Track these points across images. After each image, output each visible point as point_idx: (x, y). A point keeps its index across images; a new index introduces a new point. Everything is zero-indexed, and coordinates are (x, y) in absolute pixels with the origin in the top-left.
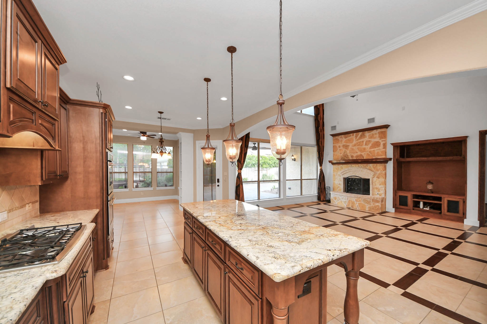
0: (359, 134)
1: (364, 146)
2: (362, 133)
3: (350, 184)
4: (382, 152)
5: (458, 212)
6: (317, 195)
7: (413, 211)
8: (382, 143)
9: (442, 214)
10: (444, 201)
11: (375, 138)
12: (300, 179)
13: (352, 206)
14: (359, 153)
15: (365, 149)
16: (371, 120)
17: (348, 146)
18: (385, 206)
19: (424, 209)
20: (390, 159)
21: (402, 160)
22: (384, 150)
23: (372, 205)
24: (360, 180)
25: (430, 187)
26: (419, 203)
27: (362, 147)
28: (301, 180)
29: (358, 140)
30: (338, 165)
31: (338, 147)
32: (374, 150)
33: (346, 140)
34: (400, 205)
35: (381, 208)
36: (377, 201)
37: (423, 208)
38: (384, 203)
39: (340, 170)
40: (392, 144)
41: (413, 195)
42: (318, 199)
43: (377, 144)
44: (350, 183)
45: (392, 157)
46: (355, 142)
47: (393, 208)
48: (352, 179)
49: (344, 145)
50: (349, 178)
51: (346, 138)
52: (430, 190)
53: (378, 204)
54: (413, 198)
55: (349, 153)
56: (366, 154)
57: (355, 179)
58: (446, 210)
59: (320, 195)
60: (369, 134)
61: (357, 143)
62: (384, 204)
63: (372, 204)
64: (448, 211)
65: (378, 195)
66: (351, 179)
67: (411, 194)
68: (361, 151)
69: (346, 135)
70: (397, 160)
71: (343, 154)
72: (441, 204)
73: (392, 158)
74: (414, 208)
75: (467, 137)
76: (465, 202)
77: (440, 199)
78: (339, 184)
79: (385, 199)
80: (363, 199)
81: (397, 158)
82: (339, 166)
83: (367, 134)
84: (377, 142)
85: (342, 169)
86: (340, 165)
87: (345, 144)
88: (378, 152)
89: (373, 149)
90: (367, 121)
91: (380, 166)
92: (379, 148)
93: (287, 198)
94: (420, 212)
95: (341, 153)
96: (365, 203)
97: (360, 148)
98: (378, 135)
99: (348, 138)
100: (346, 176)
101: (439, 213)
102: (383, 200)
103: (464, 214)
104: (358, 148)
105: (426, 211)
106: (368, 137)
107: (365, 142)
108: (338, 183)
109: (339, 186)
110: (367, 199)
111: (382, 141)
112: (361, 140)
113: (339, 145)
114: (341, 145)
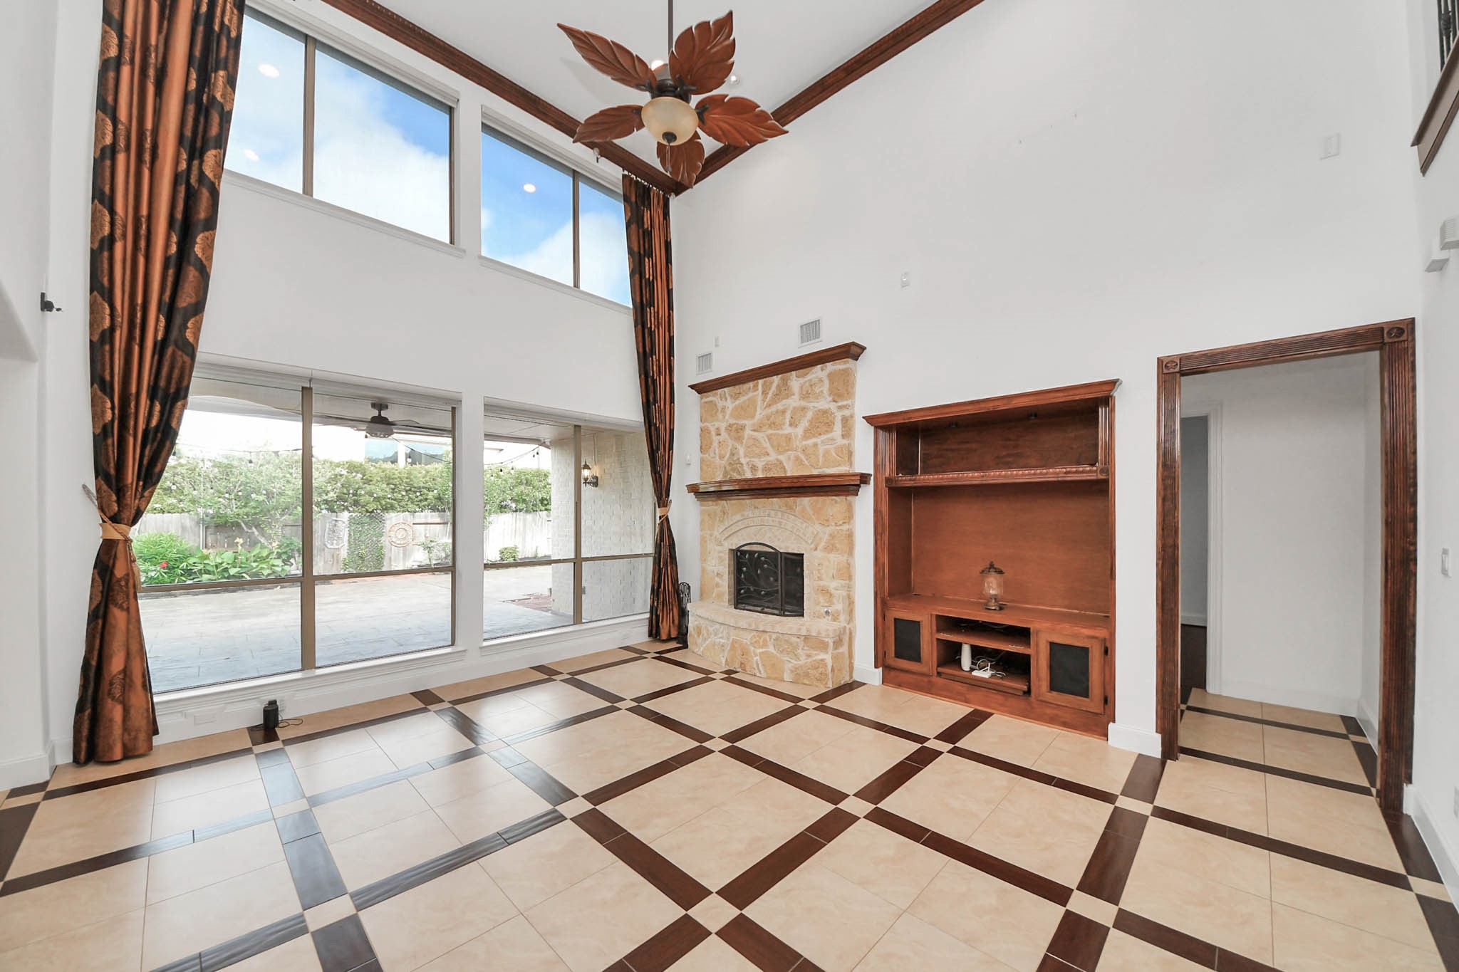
0: (772, 383)
1: (787, 430)
2: (781, 378)
3: (744, 573)
4: (839, 450)
5: (1085, 693)
6: (648, 615)
7: (940, 681)
8: (839, 416)
9: (1032, 694)
10: (1037, 645)
11: (818, 396)
12: (572, 556)
13: (742, 664)
14: (773, 456)
15: (788, 438)
16: (811, 329)
17: (743, 428)
18: (848, 662)
19: (974, 673)
20: (864, 478)
21: (906, 481)
22: (845, 442)
23: (803, 661)
24: (774, 556)
25: (993, 587)
26: (957, 648)
27: (780, 432)
28: (578, 561)
29: (769, 405)
30: (714, 503)
31: (713, 433)
32: (815, 445)
33: (736, 408)
34: (898, 655)
35: (833, 670)
36: (823, 646)
37: (972, 670)
38: (844, 649)
39: (720, 520)
40: (869, 419)
41: (938, 616)
42: (650, 635)
43: (822, 422)
44: (745, 569)
45: (871, 471)
46: (760, 414)
47: (876, 667)
48: (751, 553)
49: (730, 426)
50: (744, 553)
51: (735, 397)
52: (996, 598)
53: (822, 656)
54: (939, 631)
55: (746, 456)
56: (792, 457)
57: (761, 554)
58: (1045, 684)
59: (657, 617)
60: (802, 380)
61: (768, 418)
62: (847, 653)
63: (804, 657)
64: (1053, 687)
65: (827, 617)
66: (749, 555)
67: (931, 615)
68: (779, 449)
69: (737, 387)
70: (888, 480)
71: (728, 460)
72: (1027, 657)
73: (870, 475)
74: (940, 669)
75: (1113, 383)
76: (1108, 651)
77: (1022, 634)
78: (718, 574)
79: (848, 632)
80: (774, 636)
81: (887, 475)
82: (717, 505)
83: (796, 381)
84: (825, 412)
85: (725, 516)
86: (720, 502)
87: (732, 421)
88: (827, 452)
89: (810, 442)
90: (796, 332)
91: (834, 505)
92: (829, 436)
93: (486, 644)
94: (959, 687)
95: (721, 457)
96: (782, 652)
97: (775, 435)
98: (826, 387)
99: (743, 399)
100: (736, 543)
101: (1021, 693)
102: (844, 639)
103: (1106, 701)
104: (769, 437)
105: (979, 684)
106: (796, 397)
107: (788, 415)
108: (713, 572)
109: (717, 579)
110: (786, 637)
111: (840, 408)
112: (780, 406)
113: (717, 424)
114: (723, 426)
